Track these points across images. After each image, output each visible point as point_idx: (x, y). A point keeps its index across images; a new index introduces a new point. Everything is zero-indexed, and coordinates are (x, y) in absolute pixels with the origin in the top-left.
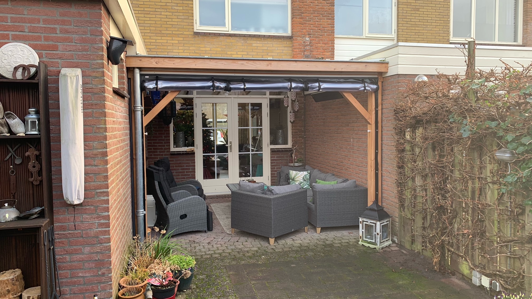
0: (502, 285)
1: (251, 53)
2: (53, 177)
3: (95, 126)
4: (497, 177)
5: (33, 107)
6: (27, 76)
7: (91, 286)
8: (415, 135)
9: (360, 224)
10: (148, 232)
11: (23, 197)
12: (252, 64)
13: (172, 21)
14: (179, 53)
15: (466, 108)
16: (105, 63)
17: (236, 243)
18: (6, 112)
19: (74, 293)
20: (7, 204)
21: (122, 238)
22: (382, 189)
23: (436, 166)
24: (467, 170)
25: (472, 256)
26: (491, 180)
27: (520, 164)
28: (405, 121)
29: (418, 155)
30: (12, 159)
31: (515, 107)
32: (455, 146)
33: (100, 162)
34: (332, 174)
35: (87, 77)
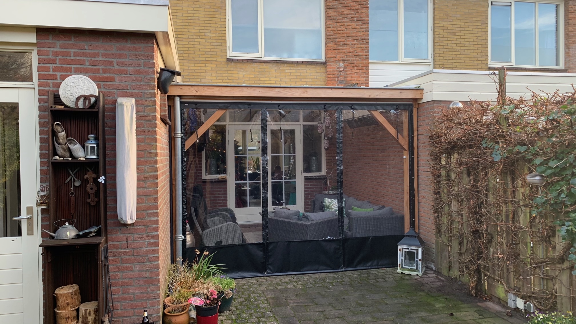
0: (536, 306)
1: (284, 80)
2: (108, 199)
3: (146, 151)
4: (529, 201)
5: (92, 134)
6: (88, 105)
7: (140, 303)
8: (451, 161)
9: (399, 252)
11: (80, 216)
12: (288, 92)
13: (205, 48)
14: (212, 80)
15: (498, 133)
16: (156, 92)
18: (68, 138)
19: (125, 309)
20: (68, 223)
21: (165, 260)
22: (419, 216)
23: (471, 190)
24: (500, 194)
25: (508, 279)
26: (524, 203)
27: (549, 187)
28: (441, 147)
29: (454, 181)
30: (72, 181)
31: (543, 132)
32: (489, 171)
33: (150, 185)
34: (367, 201)
35: (141, 106)
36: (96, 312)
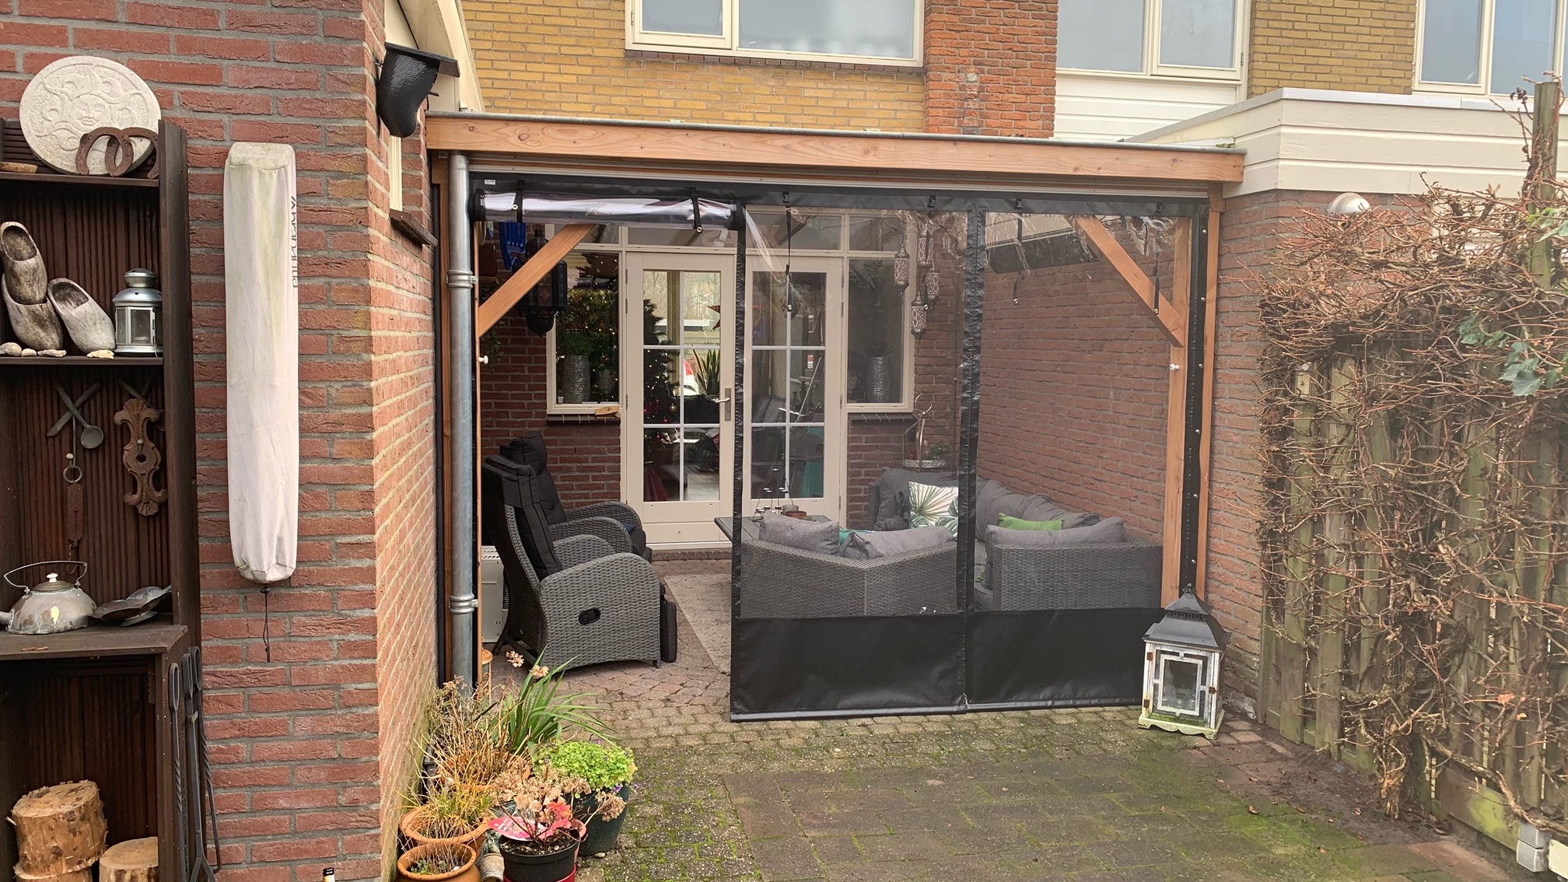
2: (201, 493)
3: (333, 332)
5: (140, 267)
6: (122, 164)
7: (314, 841)
8: (1329, 386)
9: (1147, 662)
10: (484, 663)
11: (104, 553)
12: (817, 149)
13: (560, 16)
15: (1523, 300)
16: (371, 128)
18: (55, 282)
19: (261, 861)
20: (56, 575)
21: (409, 686)
22: (1208, 550)
23: (1402, 483)
25: (1518, 775)
28: (1299, 340)
29: (1337, 449)
30: (73, 430)
32: (1471, 424)
33: (348, 448)
34: (1043, 497)
35: (314, 173)
36: (157, 880)
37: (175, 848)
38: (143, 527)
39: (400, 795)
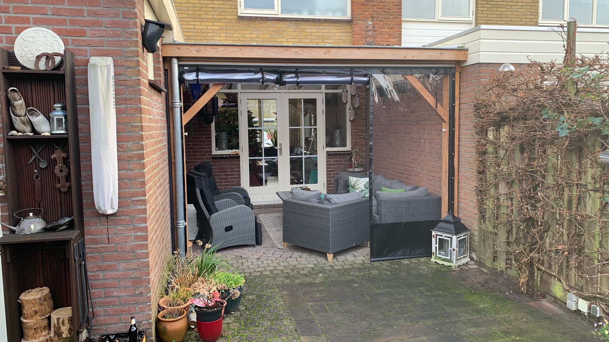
0: (603, 310)
1: (304, 41)
2: (83, 183)
3: (129, 124)
4: (600, 184)
5: (59, 103)
6: (51, 66)
7: (127, 307)
8: (500, 135)
10: (189, 246)
11: (49, 205)
12: (307, 52)
15: (564, 101)
16: (140, 50)
17: (289, 259)
18: (28, 109)
19: (109, 315)
20: (32, 214)
21: (161, 253)
22: (458, 198)
23: (525, 170)
24: (563, 175)
25: (567, 276)
26: (593, 187)
28: (488, 118)
29: (503, 159)
30: (37, 162)
32: (548, 148)
33: (135, 166)
34: (398, 180)
35: (120, 67)
36: (72, 321)
37: (78, 309)
38: (63, 195)
39: (159, 291)
